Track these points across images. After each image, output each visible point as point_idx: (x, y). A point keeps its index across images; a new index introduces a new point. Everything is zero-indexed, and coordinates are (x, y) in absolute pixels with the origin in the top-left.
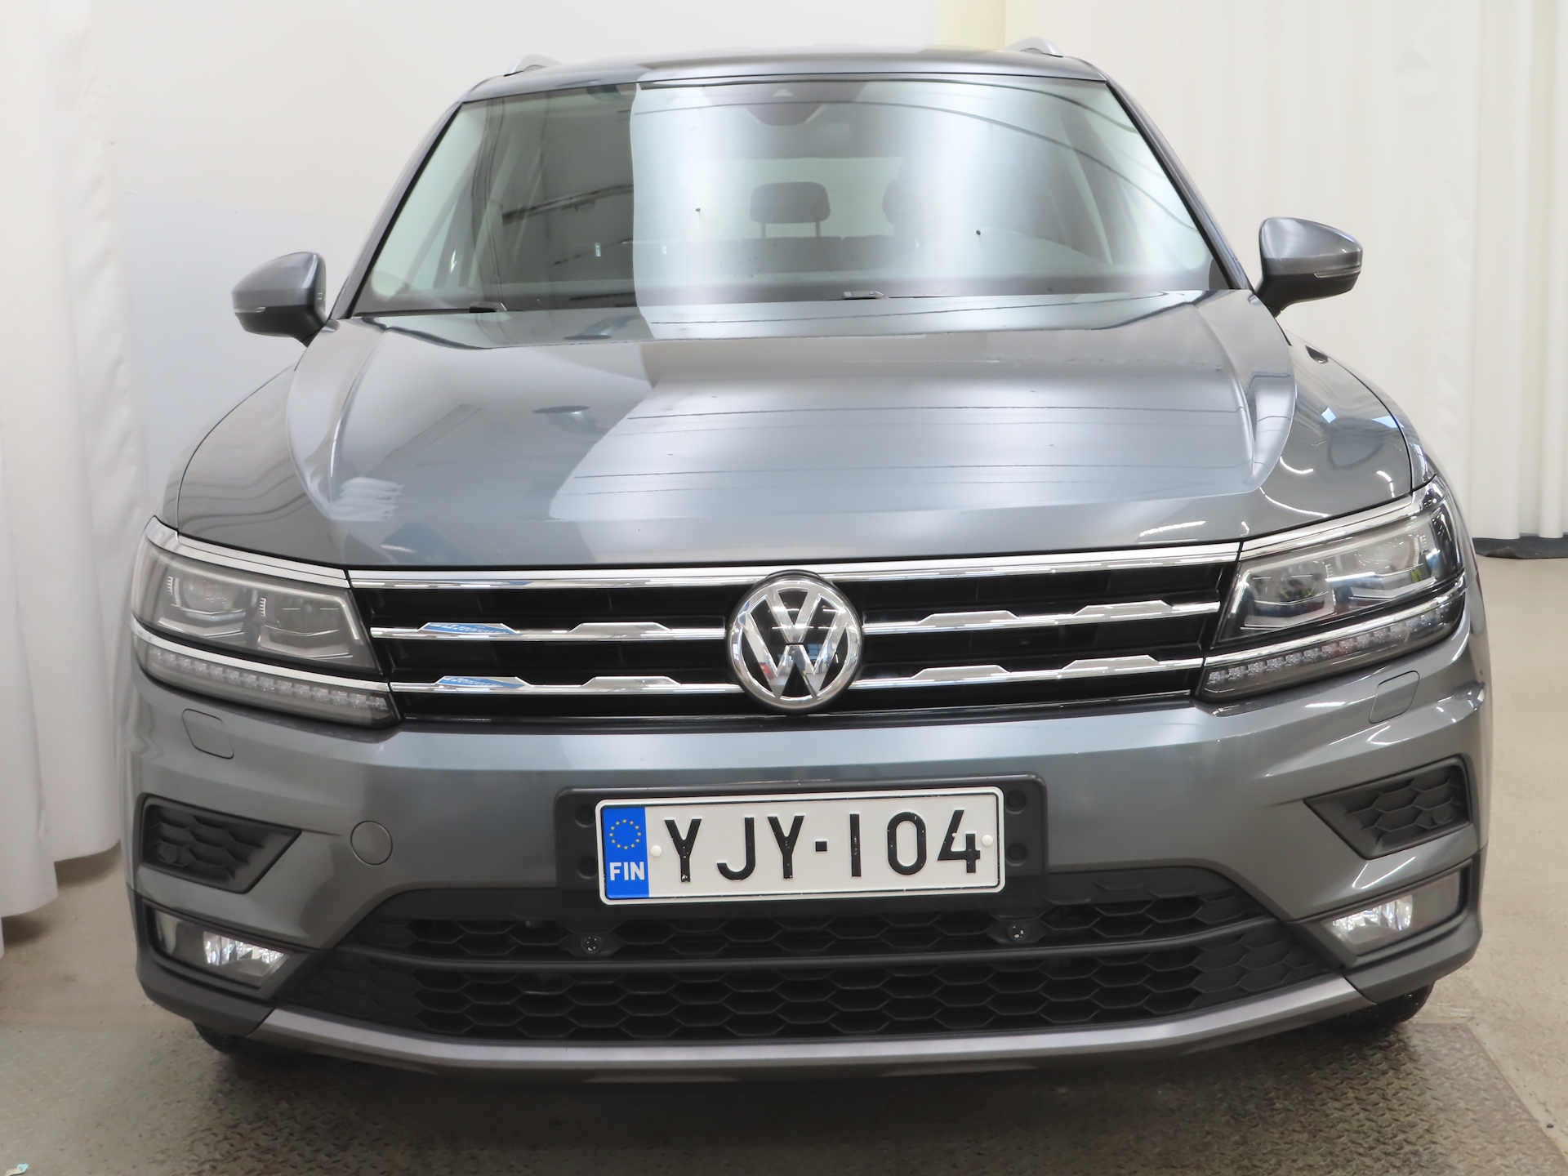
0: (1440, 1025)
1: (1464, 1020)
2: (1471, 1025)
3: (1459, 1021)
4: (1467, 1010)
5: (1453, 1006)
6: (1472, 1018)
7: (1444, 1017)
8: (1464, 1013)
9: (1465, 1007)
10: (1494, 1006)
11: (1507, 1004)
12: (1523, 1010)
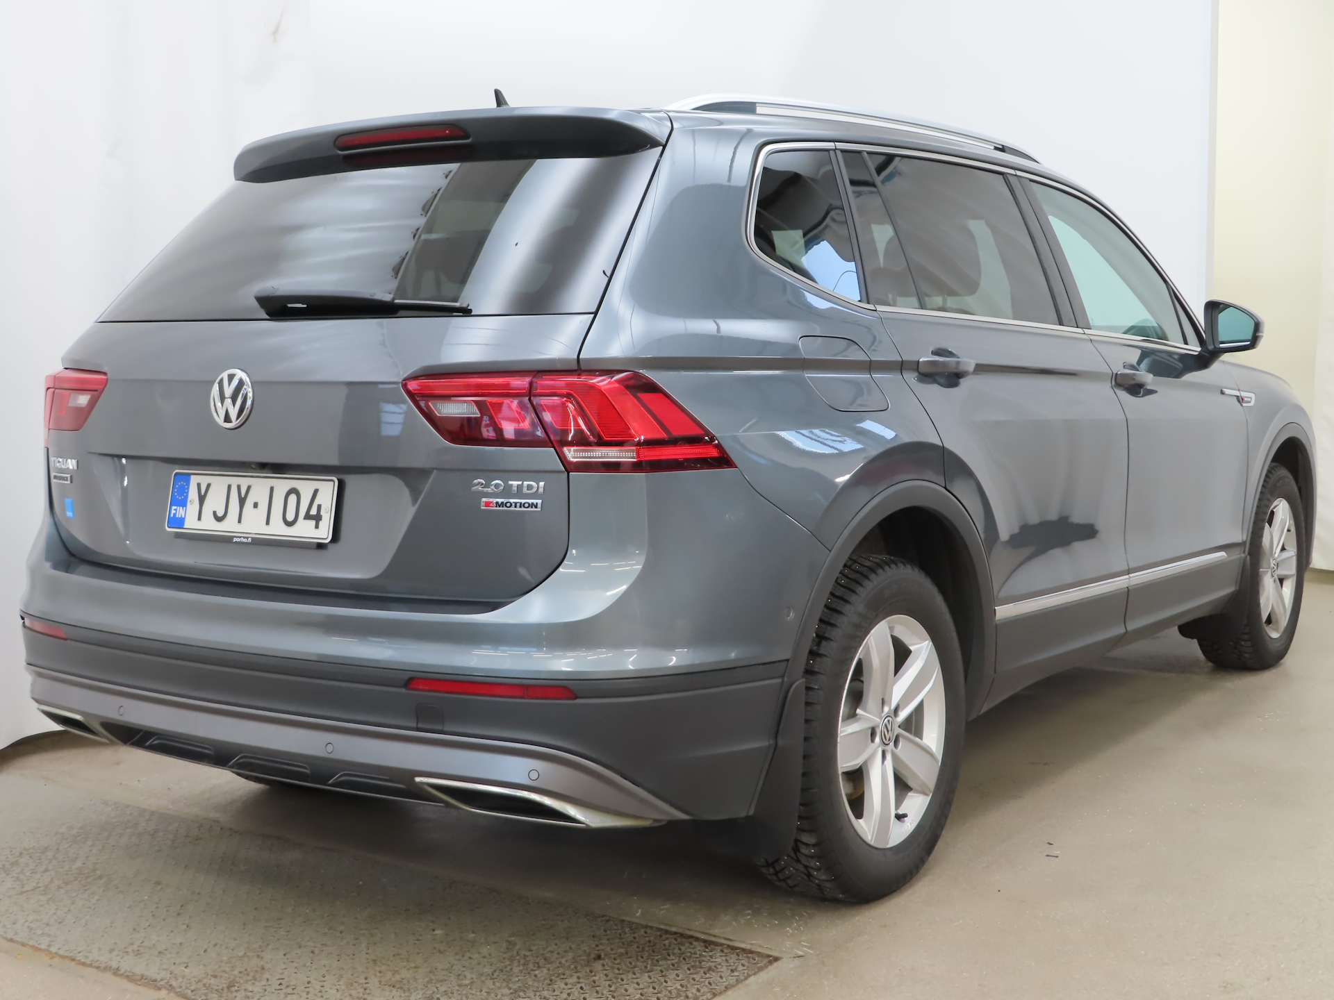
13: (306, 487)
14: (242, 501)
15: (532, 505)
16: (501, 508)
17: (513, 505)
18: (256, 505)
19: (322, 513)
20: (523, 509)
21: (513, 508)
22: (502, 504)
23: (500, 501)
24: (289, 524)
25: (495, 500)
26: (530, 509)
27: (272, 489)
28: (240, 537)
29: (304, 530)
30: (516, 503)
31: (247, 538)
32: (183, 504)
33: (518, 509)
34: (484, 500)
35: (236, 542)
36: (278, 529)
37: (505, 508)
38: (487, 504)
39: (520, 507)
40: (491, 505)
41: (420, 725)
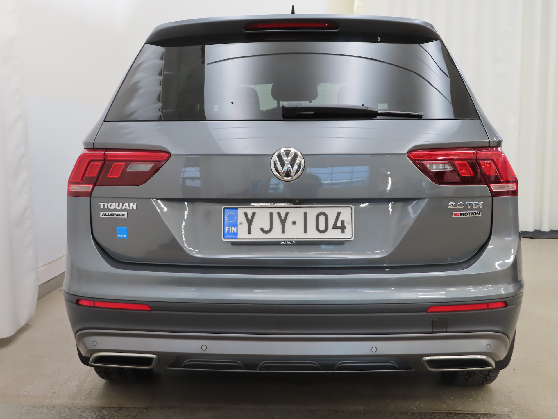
0: (499, 414)
1: (509, 413)
2: (511, 415)
3: (507, 413)
4: (510, 409)
5: (504, 407)
6: (512, 412)
7: (501, 412)
8: (509, 410)
9: (509, 408)
10: (520, 407)
11: (524, 406)
12: (531, 409)
13: (332, 212)
14: (283, 222)
15: (477, 214)
16: (463, 216)
17: (469, 214)
18: (294, 223)
19: (345, 224)
20: (473, 216)
21: (468, 216)
22: (463, 214)
23: (462, 212)
24: (322, 232)
25: (460, 212)
26: (476, 216)
27: (305, 214)
28: (285, 241)
29: (333, 234)
30: (470, 213)
31: (292, 241)
32: (235, 225)
33: (471, 216)
34: (454, 212)
35: (283, 244)
36: (313, 235)
37: (464, 216)
38: (456, 214)
39: (472, 215)
40: (457, 215)
41: (434, 330)
